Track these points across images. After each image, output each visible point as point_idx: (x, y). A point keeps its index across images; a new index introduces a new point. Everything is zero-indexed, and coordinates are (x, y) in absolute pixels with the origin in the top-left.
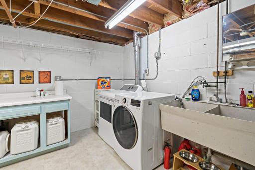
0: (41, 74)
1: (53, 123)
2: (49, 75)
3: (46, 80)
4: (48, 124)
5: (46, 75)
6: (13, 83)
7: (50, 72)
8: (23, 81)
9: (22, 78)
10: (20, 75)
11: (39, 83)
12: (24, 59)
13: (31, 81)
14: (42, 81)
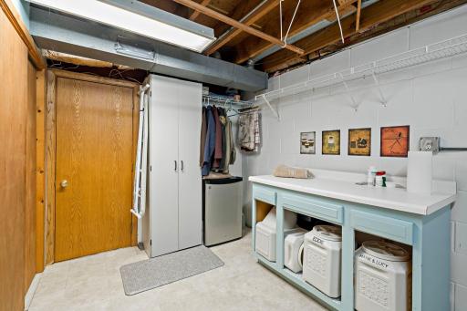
0: (385, 136)
1: (370, 263)
2: (404, 135)
3: (397, 149)
4: (360, 258)
5: (397, 136)
6: (339, 154)
7: (408, 127)
8: (353, 150)
9: (351, 144)
10: (349, 139)
11: (382, 155)
12: (356, 107)
13: (365, 150)
14: (387, 150)
